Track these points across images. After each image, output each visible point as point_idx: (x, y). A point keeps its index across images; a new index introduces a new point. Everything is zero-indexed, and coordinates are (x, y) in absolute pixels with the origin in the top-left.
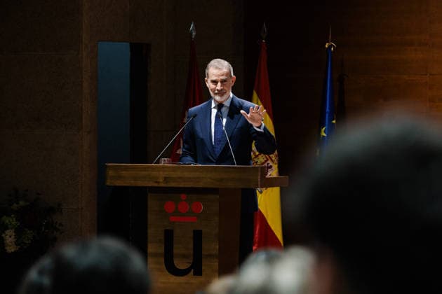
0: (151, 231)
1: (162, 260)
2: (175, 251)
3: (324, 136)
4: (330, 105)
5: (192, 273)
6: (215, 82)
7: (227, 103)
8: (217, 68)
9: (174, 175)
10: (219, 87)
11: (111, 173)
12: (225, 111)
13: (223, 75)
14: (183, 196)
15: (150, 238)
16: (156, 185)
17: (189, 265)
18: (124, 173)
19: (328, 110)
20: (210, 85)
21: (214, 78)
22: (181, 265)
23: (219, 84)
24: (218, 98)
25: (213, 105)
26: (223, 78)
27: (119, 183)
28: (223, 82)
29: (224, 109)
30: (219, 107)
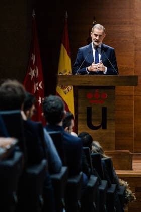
0: (79, 108)
1: (86, 122)
2: (93, 117)
5: (101, 128)
6: (96, 35)
7: (100, 46)
12: (99, 50)
22: (95, 124)
23: (98, 37)
25: (93, 47)
28: (100, 36)
29: (98, 49)
30: (96, 48)
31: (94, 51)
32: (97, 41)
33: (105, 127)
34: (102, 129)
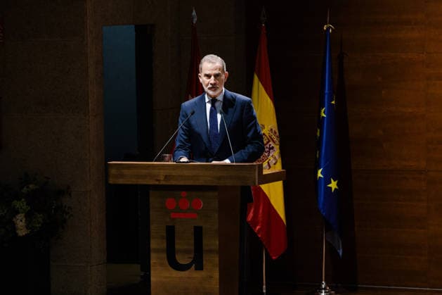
0: (153, 227)
1: (165, 255)
2: (177, 247)
3: (323, 117)
4: (328, 85)
5: (193, 267)
6: (208, 76)
7: (220, 98)
8: (210, 62)
9: (174, 173)
10: (212, 80)
11: (113, 171)
12: (219, 105)
13: (216, 69)
14: (183, 193)
15: (152, 234)
16: (157, 183)
17: (191, 260)
18: (126, 172)
19: (327, 91)
21: (208, 72)
22: (182, 260)
23: (213, 77)
24: (211, 93)
25: (207, 100)
26: (217, 72)
27: (121, 181)
28: (216, 76)
29: (217, 104)
30: (213, 101)
33: (200, 267)
34: (196, 269)
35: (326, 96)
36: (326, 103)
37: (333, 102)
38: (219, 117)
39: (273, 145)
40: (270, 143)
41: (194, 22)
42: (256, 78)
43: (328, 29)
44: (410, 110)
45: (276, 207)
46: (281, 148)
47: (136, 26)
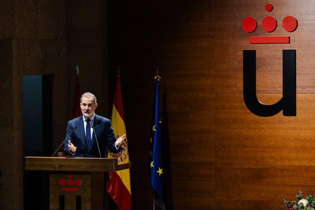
0: (51, 196)
2: (66, 208)
3: (154, 131)
4: (158, 113)
6: (85, 105)
7: (92, 118)
8: (86, 97)
9: (64, 164)
10: (86, 107)
11: (28, 162)
12: (91, 123)
13: (89, 101)
14: (70, 176)
15: (51, 200)
16: (54, 170)
18: (36, 163)
19: (156, 115)
20: (82, 107)
21: (84, 102)
23: (87, 106)
24: (86, 115)
25: (84, 120)
26: (90, 103)
27: (32, 169)
28: (89, 105)
29: (90, 122)
30: (88, 120)
31: (85, 123)
32: (88, 111)
35: (156, 119)
36: (156, 122)
37: (160, 122)
38: (92, 130)
39: (124, 147)
40: (123, 146)
41: (77, 73)
42: (114, 108)
43: (157, 78)
44: (205, 127)
45: (125, 184)
46: (129, 149)
47: (43, 76)
